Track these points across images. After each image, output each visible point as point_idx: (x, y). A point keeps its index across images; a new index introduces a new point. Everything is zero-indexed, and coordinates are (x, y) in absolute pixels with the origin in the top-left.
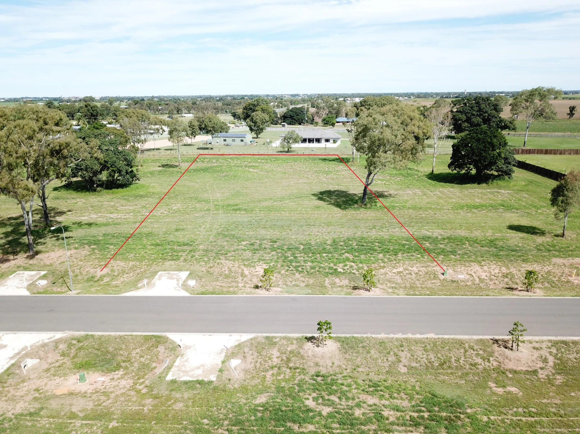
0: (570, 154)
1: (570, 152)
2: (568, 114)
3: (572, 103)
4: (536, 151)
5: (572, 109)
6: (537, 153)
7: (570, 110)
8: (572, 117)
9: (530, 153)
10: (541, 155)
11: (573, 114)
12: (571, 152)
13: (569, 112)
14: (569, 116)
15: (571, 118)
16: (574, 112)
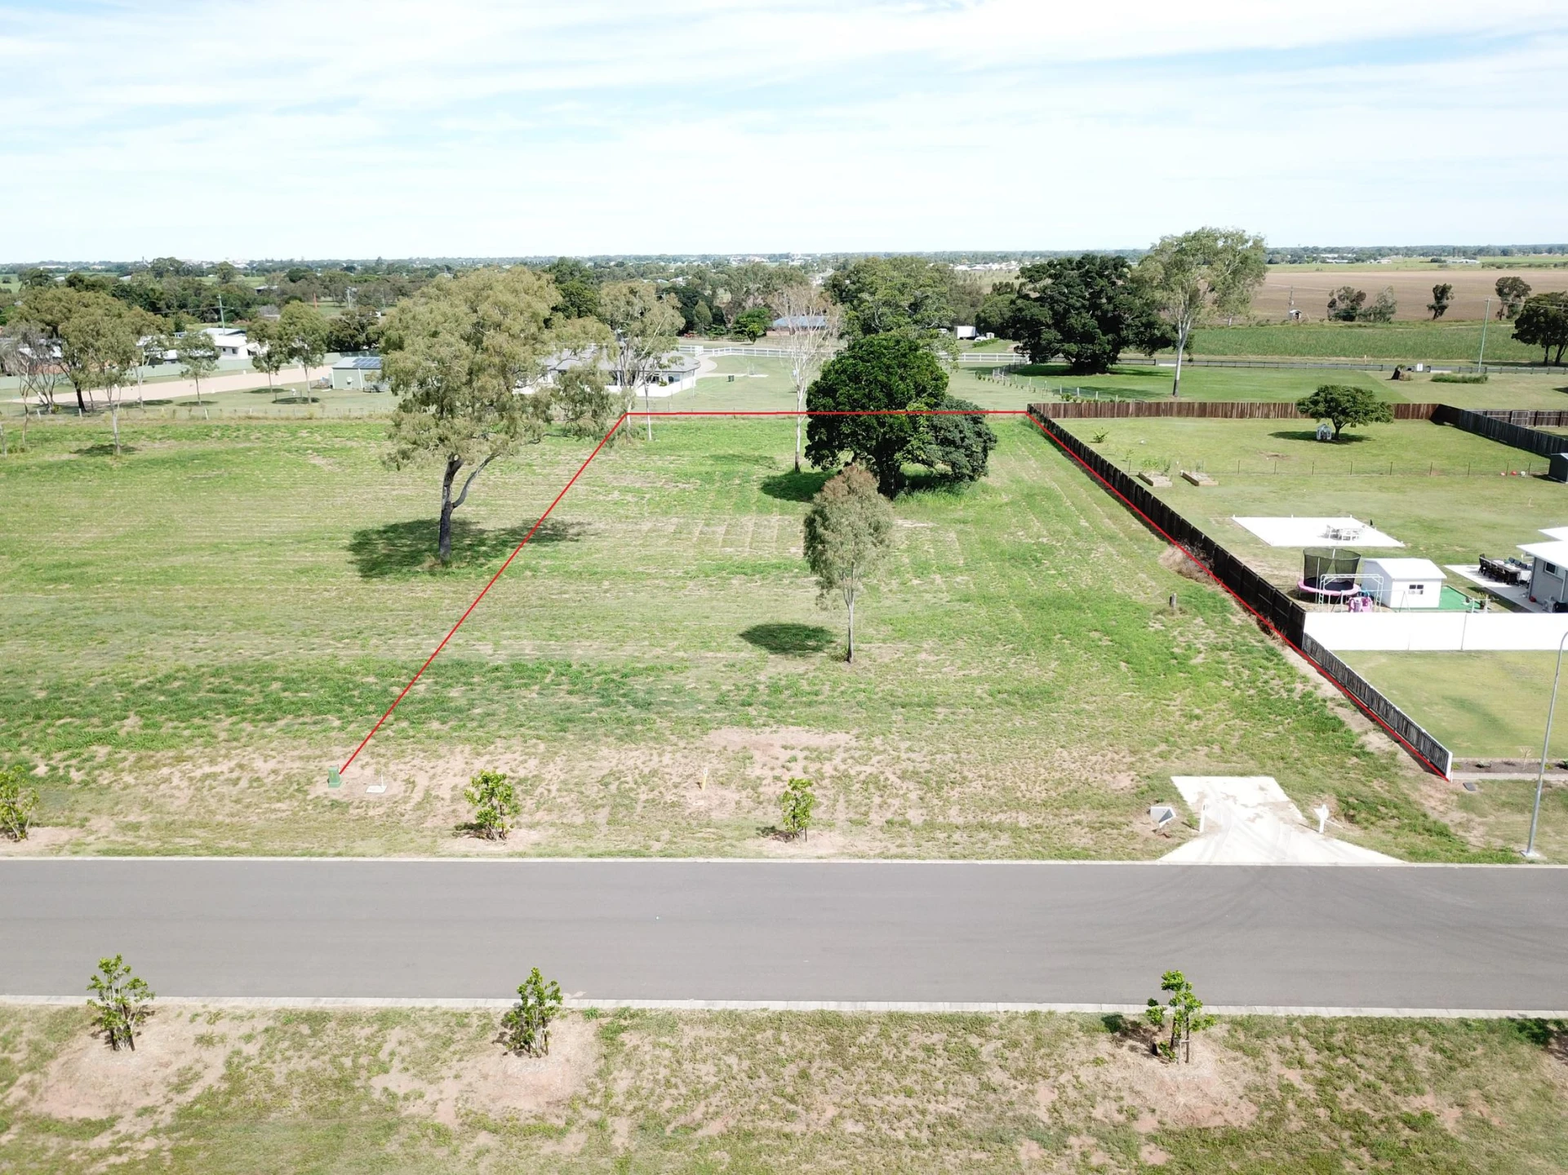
0: (1267, 416)
1: (1266, 411)
2: (1431, 308)
3: (1440, 277)
4: (1175, 409)
5: (1441, 293)
6: (1179, 414)
7: (1436, 298)
8: (1441, 314)
9: (1158, 414)
10: (1189, 419)
11: (1443, 308)
12: (1269, 410)
13: (1433, 302)
14: (1433, 312)
15: (1439, 318)
16: (1445, 302)
